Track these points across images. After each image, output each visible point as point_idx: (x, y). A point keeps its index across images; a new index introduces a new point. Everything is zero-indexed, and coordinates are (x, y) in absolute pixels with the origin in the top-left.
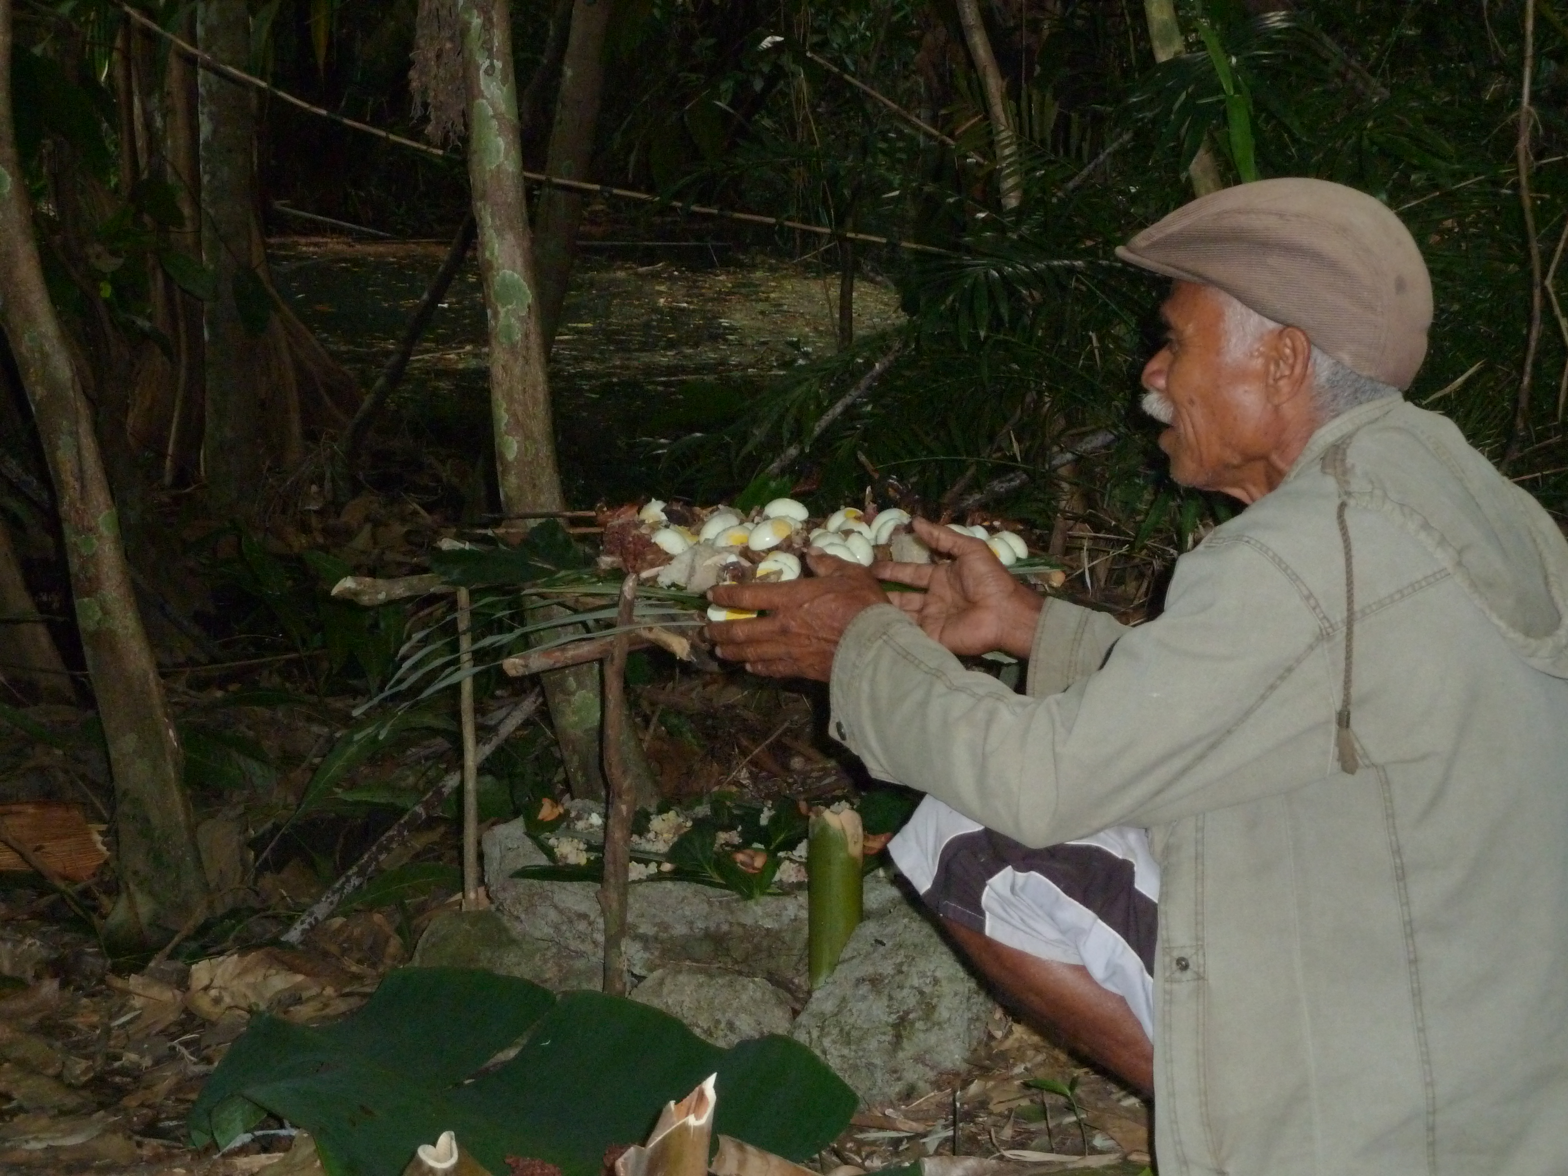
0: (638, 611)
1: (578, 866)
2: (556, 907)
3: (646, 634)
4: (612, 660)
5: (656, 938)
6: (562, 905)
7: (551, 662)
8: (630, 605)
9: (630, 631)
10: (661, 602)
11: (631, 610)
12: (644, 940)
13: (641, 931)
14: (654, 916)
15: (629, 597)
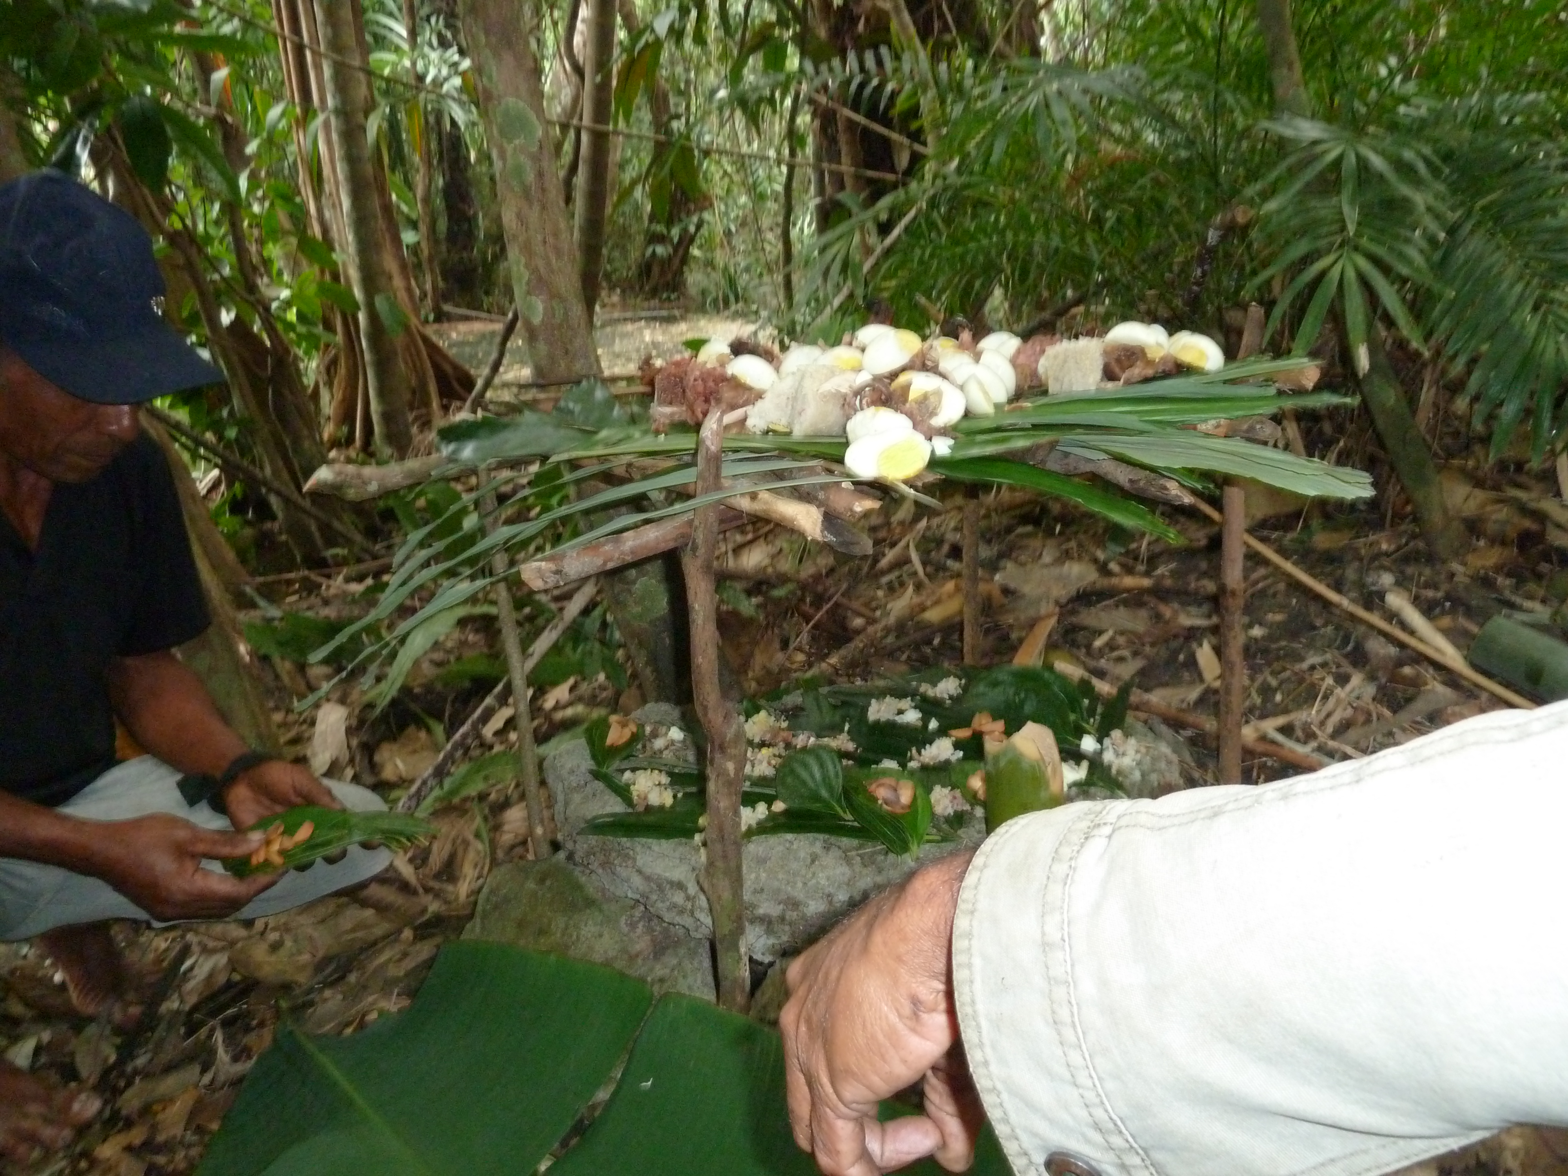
0: (728, 470)
1: (662, 808)
2: (639, 872)
3: (745, 504)
4: (694, 549)
5: (782, 919)
6: (648, 871)
7: (599, 561)
8: (716, 461)
9: (720, 502)
10: (759, 455)
11: (718, 469)
12: (767, 922)
13: (761, 911)
14: (779, 890)
15: (713, 448)
